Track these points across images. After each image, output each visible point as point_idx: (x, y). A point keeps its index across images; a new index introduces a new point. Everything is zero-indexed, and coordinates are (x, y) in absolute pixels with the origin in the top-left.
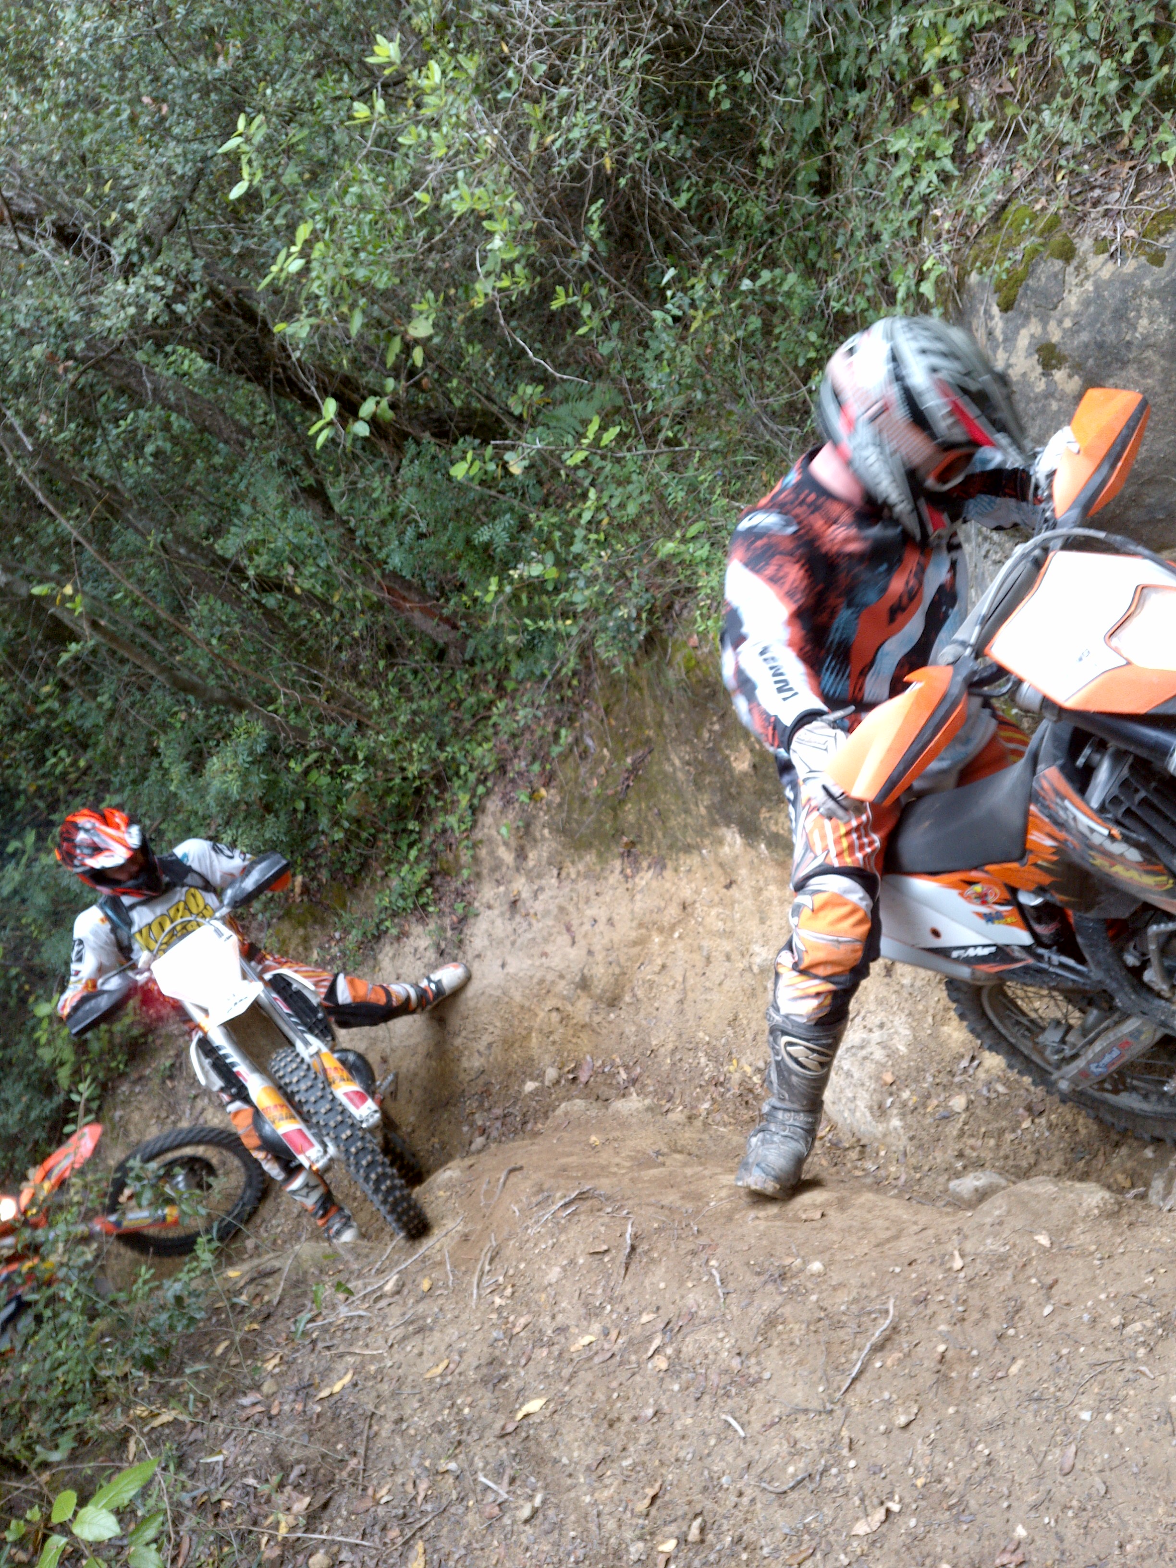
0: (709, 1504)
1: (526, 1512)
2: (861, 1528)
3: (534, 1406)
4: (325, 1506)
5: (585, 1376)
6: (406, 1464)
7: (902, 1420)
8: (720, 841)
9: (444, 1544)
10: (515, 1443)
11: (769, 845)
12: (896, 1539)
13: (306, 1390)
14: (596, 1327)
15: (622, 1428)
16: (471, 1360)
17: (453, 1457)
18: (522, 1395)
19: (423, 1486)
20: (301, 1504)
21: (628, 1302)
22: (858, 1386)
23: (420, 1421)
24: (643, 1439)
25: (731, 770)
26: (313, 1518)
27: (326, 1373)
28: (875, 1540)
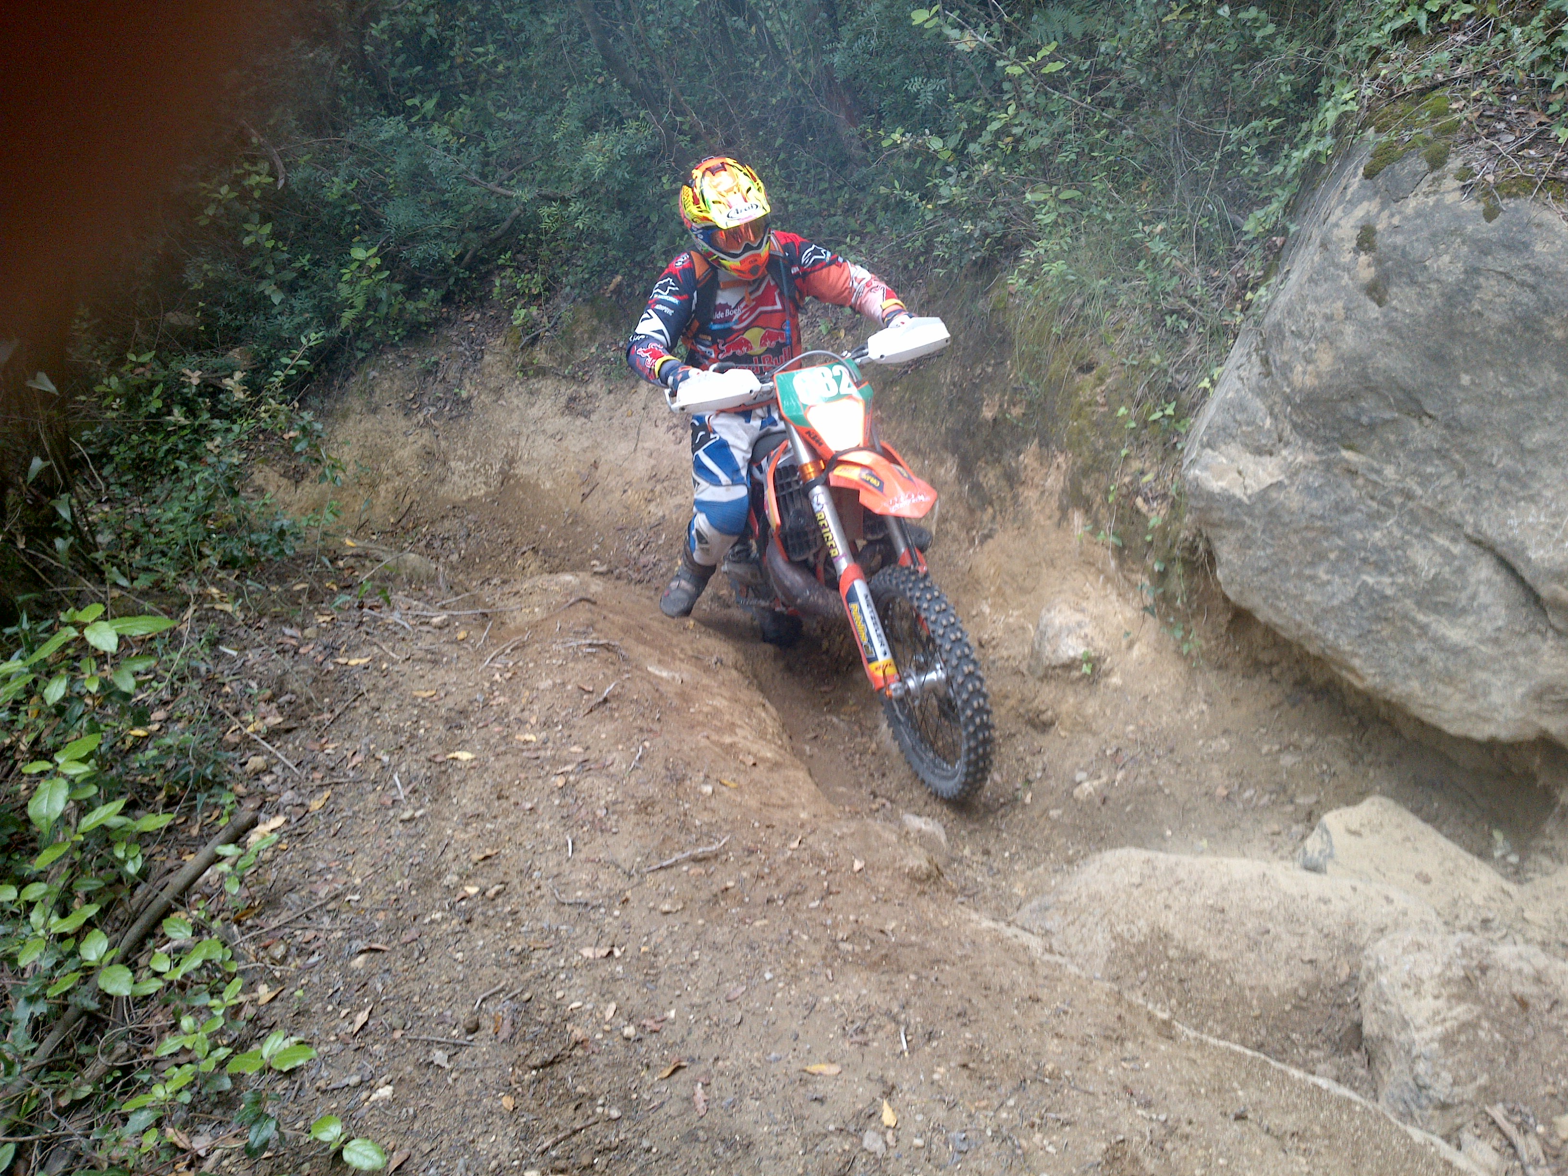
0: (516, 881)
1: (406, 815)
2: (588, 952)
3: (464, 756)
4: (288, 731)
5: (510, 759)
6: (358, 739)
7: (666, 908)
8: (942, 462)
9: (343, 802)
10: (435, 770)
11: (971, 489)
12: (603, 971)
13: (332, 650)
14: (543, 735)
15: (505, 804)
16: (450, 702)
17: (391, 753)
18: (463, 745)
19: (358, 758)
20: (275, 720)
21: (575, 733)
22: (662, 874)
23: (388, 718)
24: (512, 819)
25: (979, 411)
26: (272, 734)
27: (352, 649)
28: (590, 964)
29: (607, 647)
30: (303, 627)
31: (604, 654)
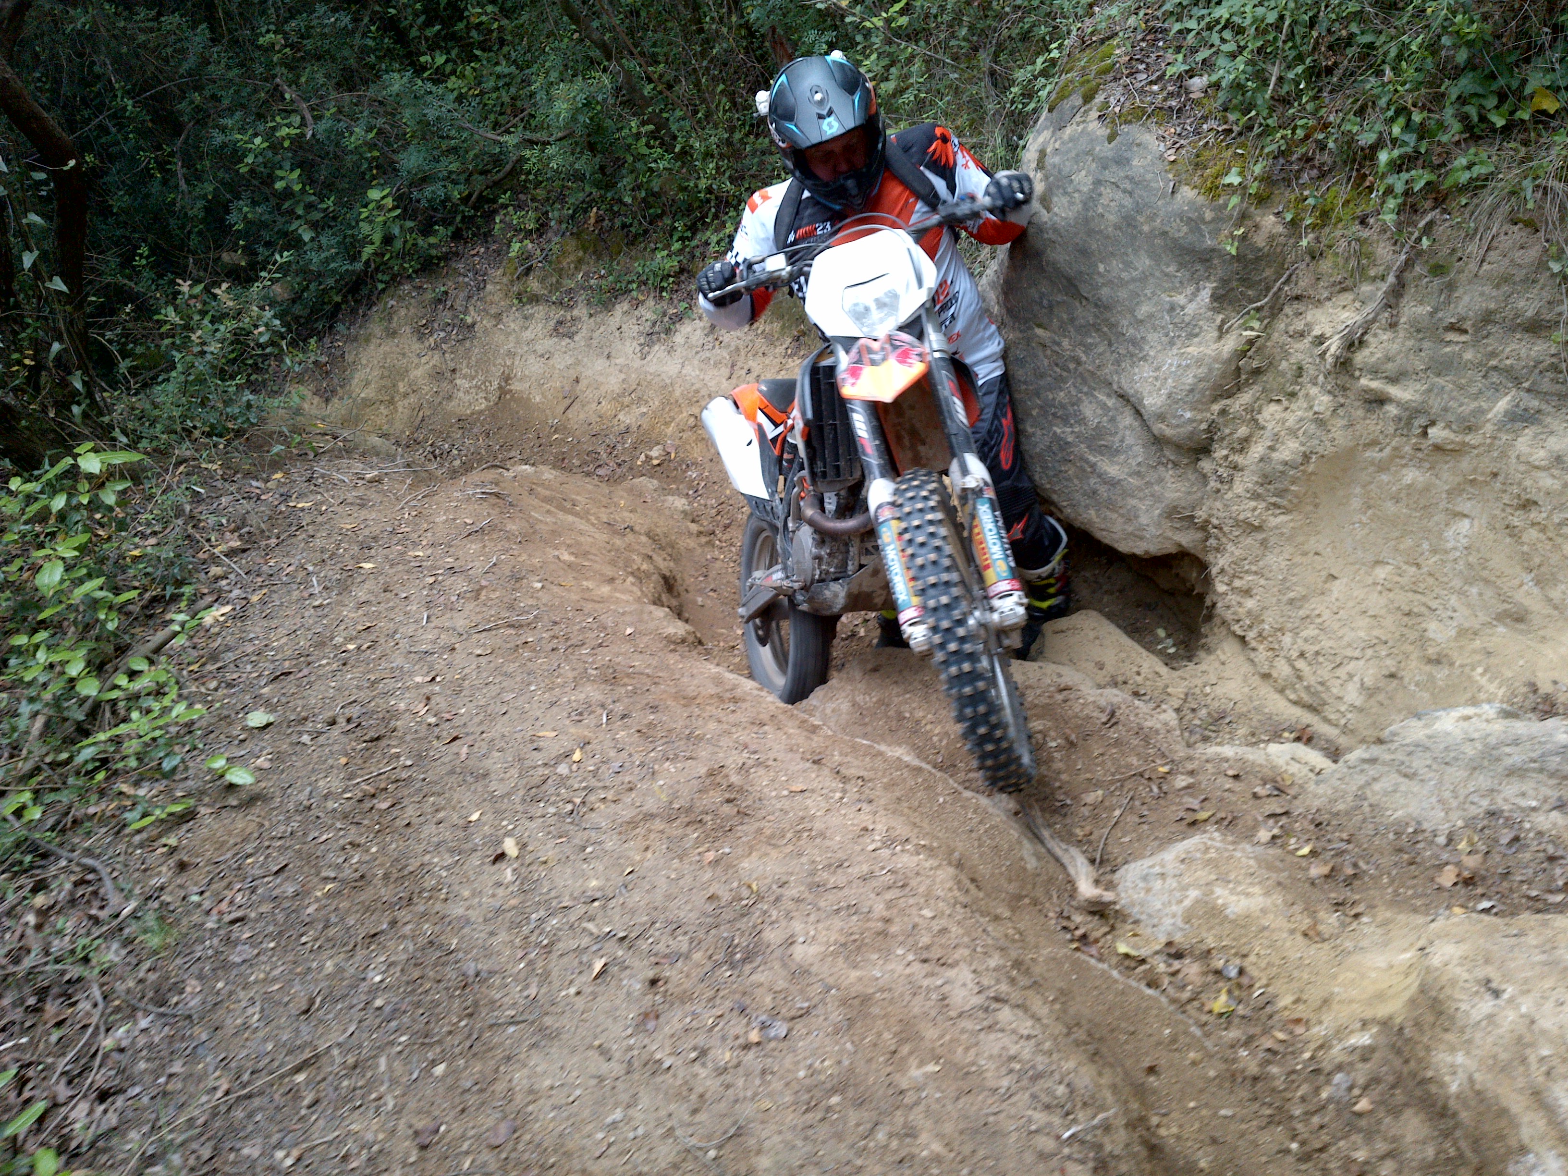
0: (382, 641)
1: (317, 603)
2: (419, 679)
3: (367, 566)
4: (244, 551)
5: (400, 567)
6: (294, 556)
7: (479, 652)
9: (275, 596)
10: (345, 574)
12: (427, 690)
13: (286, 497)
14: (429, 552)
15: (388, 595)
16: (366, 532)
17: (315, 565)
18: (368, 559)
19: (291, 568)
20: (236, 544)
21: (452, 550)
22: (484, 634)
23: (318, 542)
24: (391, 604)
26: (231, 553)
27: (301, 496)
28: (418, 686)
29: (497, 495)
30: (267, 481)
31: (493, 500)
